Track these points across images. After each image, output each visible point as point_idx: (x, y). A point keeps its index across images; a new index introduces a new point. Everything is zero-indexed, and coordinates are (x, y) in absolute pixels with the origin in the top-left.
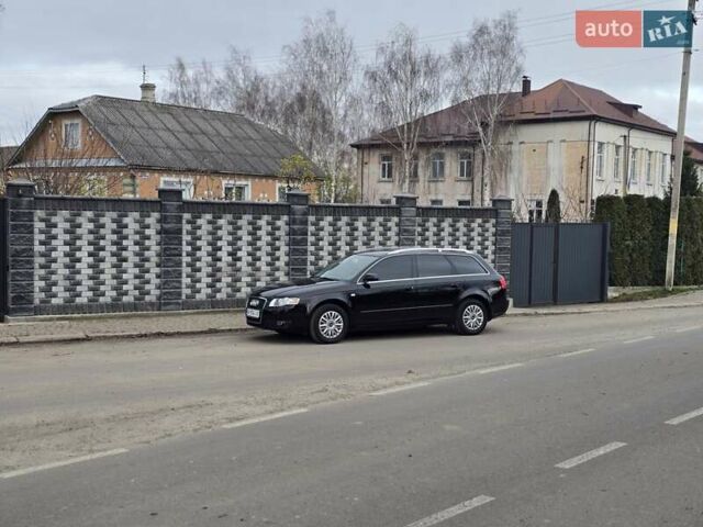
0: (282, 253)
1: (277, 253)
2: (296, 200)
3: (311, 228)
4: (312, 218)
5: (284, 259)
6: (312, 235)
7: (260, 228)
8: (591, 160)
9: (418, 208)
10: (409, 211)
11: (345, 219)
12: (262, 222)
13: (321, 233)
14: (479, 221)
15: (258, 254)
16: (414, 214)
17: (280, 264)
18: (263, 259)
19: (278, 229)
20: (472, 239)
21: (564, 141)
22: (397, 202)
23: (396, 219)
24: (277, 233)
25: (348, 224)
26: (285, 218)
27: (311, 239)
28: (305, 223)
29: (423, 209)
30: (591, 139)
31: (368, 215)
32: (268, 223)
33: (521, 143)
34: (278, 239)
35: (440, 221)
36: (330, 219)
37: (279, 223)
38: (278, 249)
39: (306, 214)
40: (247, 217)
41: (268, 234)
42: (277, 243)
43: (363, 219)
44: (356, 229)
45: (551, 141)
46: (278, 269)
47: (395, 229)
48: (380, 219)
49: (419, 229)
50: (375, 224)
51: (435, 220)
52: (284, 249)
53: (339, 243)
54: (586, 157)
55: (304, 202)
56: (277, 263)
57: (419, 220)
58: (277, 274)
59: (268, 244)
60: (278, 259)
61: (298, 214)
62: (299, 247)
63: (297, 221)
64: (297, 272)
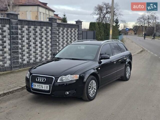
1: (5, 44)
2: (13, 17)
3: (19, 31)
4: (19, 26)
5: (8, 47)
8: (38, 17)
9: (57, 23)
10: (55, 25)
11: (32, 27)
13: (24, 34)
14: (74, 29)
16: (56, 26)
17: (7, 49)
19: (5, 31)
20: (72, 36)
21: (31, 11)
22: (49, 20)
23: (50, 28)
24: (4, 34)
25: (34, 30)
26: (8, 26)
27: (20, 36)
28: (17, 28)
29: (58, 23)
30: (38, 11)
31: (40, 26)
33: (19, 11)
34: (5, 37)
35: (63, 29)
36: (26, 27)
37: (5, 28)
38: (5, 42)
39: (17, 24)
42: (5, 39)
43: (39, 27)
44: (37, 32)
45: (27, 11)
46: (5, 53)
47: (50, 32)
48: (45, 27)
49: (57, 32)
50: (43, 30)
51: (61, 28)
52: (8, 42)
53: (31, 39)
54: (37, 16)
55: (16, 18)
56: (5, 49)
57: (57, 28)
58: (5, 55)
60: (5, 47)
61: (14, 24)
62: (15, 41)
63: (14, 28)
64: (14, 53)
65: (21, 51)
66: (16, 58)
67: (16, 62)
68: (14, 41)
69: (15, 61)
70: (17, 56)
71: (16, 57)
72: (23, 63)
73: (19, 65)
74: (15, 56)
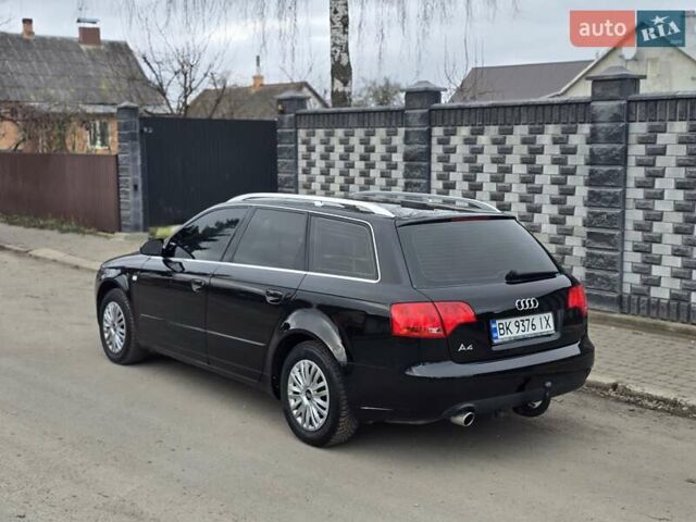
0: (577, 201)
1: (570, 201)
3: (637, 151)
4: (636, 128)
5: (581, 212)
6: (640, 164)
7: (541, 151)
12: (544, 140)
13: (660, 161)
15: (537, 199)
17: (574, 222)
18: (544, 209)
19: (573, 151)
24: (571, 160)
26: (585, 129)
27: (636, 173)
28: (622, 136)
32: (555, 141)
34: (573, 172)
36: (680, 127)
37: (574, 140)
38: (571, 192)
40: (521, 130)
41: (555, 161)
42: (571, 181)
46: (569, 232)
52: (582, 191)
56: (570, 221)
58: (569, 241)
59: (554, 182)
60: (571, 212)
61: (601, 119)
62: (603, 190)
63: (600, 135)
64: (597, 241)
65: (640, 240)
66: (601, 261)
67: (602, 277)
68: (597, 190)
69: (598, 276)
70: (606, 253)
71: (601, 256)
72: (645, 295)
73: (615, 295)
74: (600, 252)
